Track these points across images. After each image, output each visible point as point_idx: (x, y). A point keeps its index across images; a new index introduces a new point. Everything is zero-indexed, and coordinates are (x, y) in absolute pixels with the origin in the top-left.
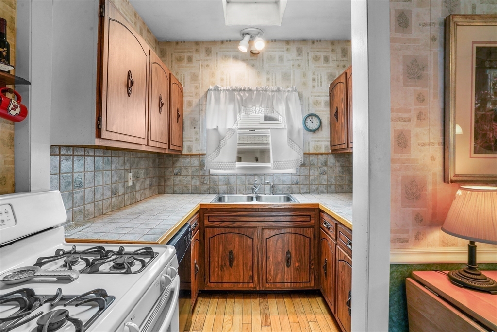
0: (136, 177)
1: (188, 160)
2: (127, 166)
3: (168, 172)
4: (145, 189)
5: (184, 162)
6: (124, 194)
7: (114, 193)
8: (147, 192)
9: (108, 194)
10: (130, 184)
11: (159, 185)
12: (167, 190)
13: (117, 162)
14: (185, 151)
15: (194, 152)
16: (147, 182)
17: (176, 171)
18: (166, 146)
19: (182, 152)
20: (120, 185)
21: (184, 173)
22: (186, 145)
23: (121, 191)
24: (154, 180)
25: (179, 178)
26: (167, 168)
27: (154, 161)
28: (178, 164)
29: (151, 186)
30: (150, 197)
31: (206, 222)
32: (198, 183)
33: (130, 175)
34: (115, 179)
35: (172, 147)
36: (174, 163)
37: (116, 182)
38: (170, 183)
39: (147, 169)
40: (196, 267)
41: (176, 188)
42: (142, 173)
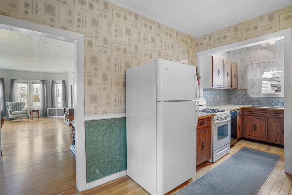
0: (220, 97)
1: (240, 92)
2: (218, 94)
4: (223, 101)
5: (238, 92)
6: (217, 102)
7: (214, 101)
8: (224, 102)
9: (213, 101)
10: (218, 99)
11: (228, 101)
12: (232, 103)
13: (215, 92)
14: (239, 89)
15: (243, 89)
16: (224, 99)
17: (235, 96)
18: (231, 87)
19: (237, 89)
20: (216, 99)
21: (238, 97)
22: (239, 86)
23: (216, 101)
24: (226, 99)
25: (236, 99)
26: (231, 95)
27: (226, 92)
28: (236, 93)
29: (225, 101)
30: (225, 105)
31: (245, 113)
32: (244, 101)
33: (218, 96)
34: (214, 97)
35: (232, 87)
36: (234, 93)
37: (215, 98)
38: (233, 100)
39: (224, 95)
40: (240, 127)
41: (235, 102)
42: (222, 96)
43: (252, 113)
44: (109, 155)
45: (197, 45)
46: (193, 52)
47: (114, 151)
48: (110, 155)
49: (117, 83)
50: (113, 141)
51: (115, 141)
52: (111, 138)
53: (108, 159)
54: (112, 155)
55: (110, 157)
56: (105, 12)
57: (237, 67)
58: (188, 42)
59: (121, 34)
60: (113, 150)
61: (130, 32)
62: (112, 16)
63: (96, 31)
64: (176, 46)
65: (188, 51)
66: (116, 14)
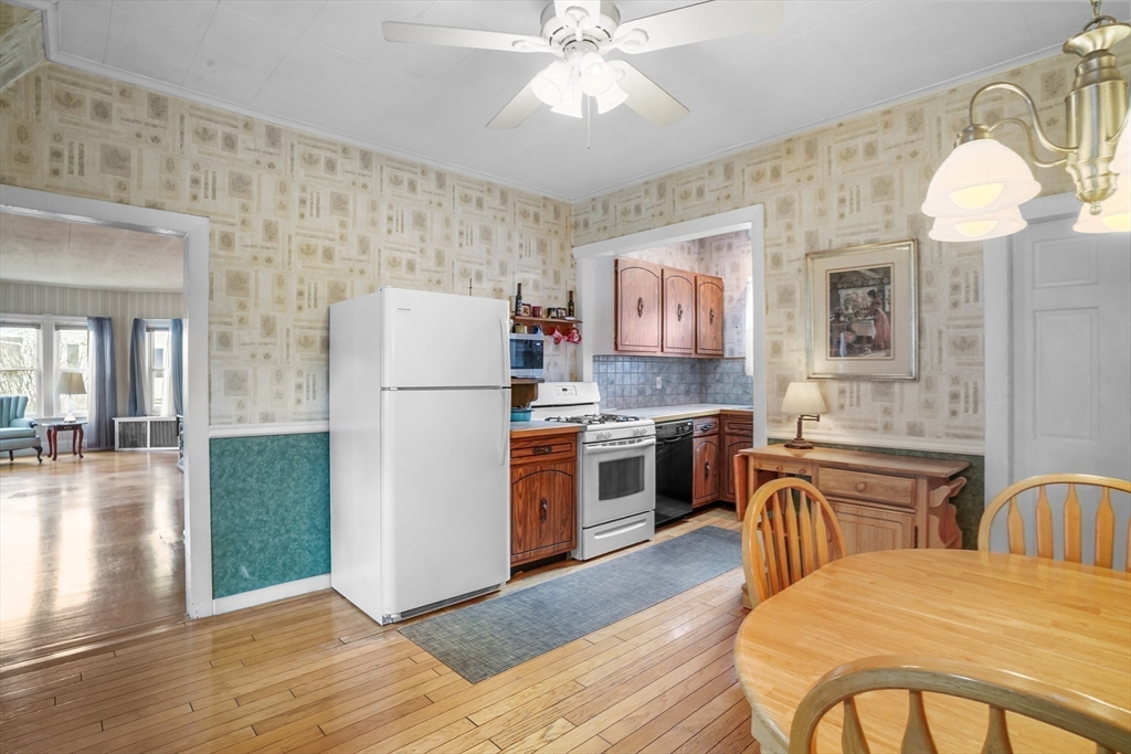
0: (667, 382)
1: (729, 365)
2: (656, 370)
3: (709, 379)
4: (678, 394)
5: (724, 366)
6: (652, 395)
7: (641, 392)
8: (682, 398)
9: (635, 392)
10: (659, 387)
11: (701, 393)
12: (709, 399)
13: (643, 367)
14: (726, 355)
15: (736, 356)
16: (682, 387)
17: (717, 378)
18: (692, 351)
19: (722, 355)
20: (647, 387)
21: (726, 379)
22: (727, 347)
23: (648, 392)
24: (693, 387)
25: (721, 385)
26: (708, 374)
27: (692, 367)
28: (720, 370)
29: (687, 392)
30: (685, 404)
31: (727, 430)
32: (740, 392)
33: (659, 379)
34: (642, 381)
35: (699, 351)
36: (715, 368)
37: (643, 384)
38: (711, 391)
39: (681, 374)
40: (706, 469)
41: (717, 397)
42: (674, 378)
43: (742, 426)
44: (278, 531)
45: (576, 226)
46: (562, 247)
47: (295, 520)
48: (283, 531)
49: (305, 343)
50: (291, 494)
51: (296, 493)
52: (285, 485)
53: (277, 540)
54: (288, 532)
55: (280, 535)
56: (270, 154)
57: (722, 290)
58: (541, 220)
59: (318, 209)
60: (291, 518)
61: (346, 203)
62: (292, 165)
63: (245, 208)
64: (499, 232)
65: (542, 246)
66: (304, 158)
